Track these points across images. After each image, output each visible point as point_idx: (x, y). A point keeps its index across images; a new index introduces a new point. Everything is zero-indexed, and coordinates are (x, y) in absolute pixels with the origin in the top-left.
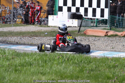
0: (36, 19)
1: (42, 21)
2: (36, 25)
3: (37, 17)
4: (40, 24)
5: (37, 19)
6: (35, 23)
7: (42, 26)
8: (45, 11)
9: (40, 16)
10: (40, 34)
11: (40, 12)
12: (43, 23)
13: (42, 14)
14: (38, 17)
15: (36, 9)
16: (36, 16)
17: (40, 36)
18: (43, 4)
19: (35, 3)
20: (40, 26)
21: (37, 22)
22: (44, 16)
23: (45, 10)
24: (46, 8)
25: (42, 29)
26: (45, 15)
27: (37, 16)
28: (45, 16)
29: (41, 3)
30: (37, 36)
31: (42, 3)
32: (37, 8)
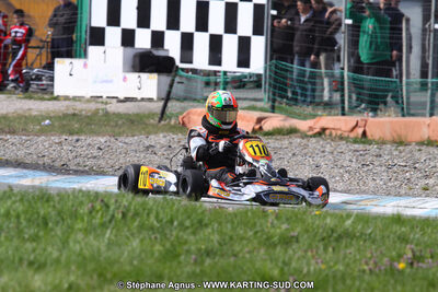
0: (9, 72)
1: (32, 80)
2: (10, 92)
3: (15, 66)
4: (26, 90)
5: (15, 71)
6: (6, 86)
7: (31, 98)
8: (41, 45)
9: (24, 62)
10: (26, 123)
11: (26, 48)
12: (34, 86)
13: (32, 54)
14: (18, 66)
15: (13, 34)
16: (10, 60)
17: (25, 131)
18: (37, 20)
19: (6, 13)
20: (26, 98)
21: (13, 81)
22: (38, 61)
23: (44, 39)
24: (45, 32)
25: (32, 107)
26: (44, 57)
27: (13, 60)
28: (44, 63)
29: (29, 16)
30: (13, 132)
31: (31, 14)
32: (16, 32)
